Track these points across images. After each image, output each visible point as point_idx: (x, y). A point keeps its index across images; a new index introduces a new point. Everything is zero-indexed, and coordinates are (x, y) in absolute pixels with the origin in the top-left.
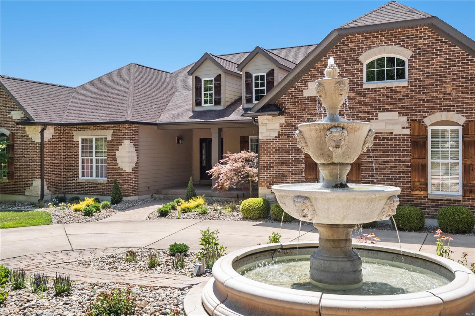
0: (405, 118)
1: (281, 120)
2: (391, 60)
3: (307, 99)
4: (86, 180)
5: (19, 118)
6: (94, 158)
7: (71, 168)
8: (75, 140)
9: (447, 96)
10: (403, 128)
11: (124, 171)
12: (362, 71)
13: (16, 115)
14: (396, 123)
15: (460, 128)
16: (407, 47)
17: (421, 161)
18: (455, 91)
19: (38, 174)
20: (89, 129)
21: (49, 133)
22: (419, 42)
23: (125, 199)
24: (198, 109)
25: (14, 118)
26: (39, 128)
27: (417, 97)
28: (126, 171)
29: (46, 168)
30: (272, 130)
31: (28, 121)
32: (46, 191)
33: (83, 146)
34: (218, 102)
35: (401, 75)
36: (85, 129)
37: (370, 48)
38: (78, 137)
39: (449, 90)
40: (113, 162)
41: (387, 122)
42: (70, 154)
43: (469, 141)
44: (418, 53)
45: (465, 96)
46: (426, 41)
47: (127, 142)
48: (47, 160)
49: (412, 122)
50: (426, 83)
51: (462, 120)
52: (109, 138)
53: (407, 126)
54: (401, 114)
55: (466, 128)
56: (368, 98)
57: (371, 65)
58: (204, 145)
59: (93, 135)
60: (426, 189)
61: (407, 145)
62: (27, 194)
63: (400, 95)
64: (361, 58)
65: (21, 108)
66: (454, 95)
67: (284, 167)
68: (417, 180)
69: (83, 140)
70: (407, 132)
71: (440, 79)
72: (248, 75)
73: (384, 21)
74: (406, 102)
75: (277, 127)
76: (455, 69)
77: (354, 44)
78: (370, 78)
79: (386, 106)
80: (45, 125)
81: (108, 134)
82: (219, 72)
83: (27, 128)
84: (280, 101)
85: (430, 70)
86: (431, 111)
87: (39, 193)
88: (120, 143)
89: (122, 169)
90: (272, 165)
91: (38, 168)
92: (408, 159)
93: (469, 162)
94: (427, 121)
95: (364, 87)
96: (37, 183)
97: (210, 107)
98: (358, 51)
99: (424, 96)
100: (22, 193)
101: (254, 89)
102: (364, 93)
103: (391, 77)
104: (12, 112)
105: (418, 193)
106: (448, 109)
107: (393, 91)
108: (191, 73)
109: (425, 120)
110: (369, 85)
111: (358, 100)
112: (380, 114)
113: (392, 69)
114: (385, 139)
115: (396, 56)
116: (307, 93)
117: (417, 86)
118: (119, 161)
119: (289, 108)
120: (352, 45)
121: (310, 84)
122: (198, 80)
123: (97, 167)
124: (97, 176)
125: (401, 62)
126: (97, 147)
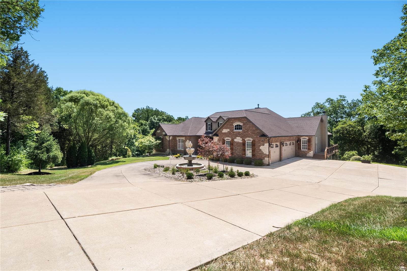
0: (241, 139)
1: (218, 138)
2: (239, 125)
4: (179, 149)
5: (164, 134)
6: (181, 144)
7: (176, 146)
12: (234, 127)
17: (244, 149)
19: (168, 148)
20: (179, 137)
21: (171, 138)
24: (207, 131)
26: (169, 137)
29: (170, 146)
31: (166, 135)
33: (178, 141)
34: (211, 130)
35: (241, 129)
37: (235, 122)
38: (178, 139)
39: (250, 133)
41: (238, 139)
42: (176, 143)
43: (253, 145)
44: (244, 124)
45: (253, 134)
46: (245, 122)
47: (188, 141)
48: (170, 144)
49: (243, 139)
50: (245, 131)
51: (252, 140)
52: (184, 139)
54: (241, 138)
55: (253, 142)
56: (235, 134)
57: (235, 126)
59: (181, 138)
60: (245, 155)
61: (242, 145)
62: (166, 152)
63: (240, 133)
65: (165, 132)
68: (244, 153)
69: (179, 139)
70: (242, 142)
71: (248, 131)
72: (219, 123)
73: (237, 117)
74: (242, 135)
76: (251, 128)
78: (235, 129)
81: (184, 138)
82: (212, 122)
84: (218, 133)
85: (246, 128)
86: (246, 137)
87: (169, 152)
88: (186, 141)
89: (187, 147)
91: (168, 146)
92: (242, 148)
93: (253, 149)
94: (246, 140)
95: (234, 131)
96: (168, 150)
97: (210, 131)
98: (233, 123)
99: (245, 134)
100: (165, 152)
102: (234, 132)
103: (239, 129)
105: (244, 156)
106: (249, 137)
107: (239, 132)
108: (205, 122)
109: (245, 139)
110: (235, 131)
111: (233, 134)
112: (237, 137)
113: (238, 127)
114: (238, 143)
115: (240, 124)
116: (223, 132)
117: (244, 132)
118: (186, 145)
119: (220, 135)
120: (232, 121)
121: (224, 130)
122: (207, 124)
123: (182, 146)
124: (182, 148)
125: (241, 126)
126: (181, 141)
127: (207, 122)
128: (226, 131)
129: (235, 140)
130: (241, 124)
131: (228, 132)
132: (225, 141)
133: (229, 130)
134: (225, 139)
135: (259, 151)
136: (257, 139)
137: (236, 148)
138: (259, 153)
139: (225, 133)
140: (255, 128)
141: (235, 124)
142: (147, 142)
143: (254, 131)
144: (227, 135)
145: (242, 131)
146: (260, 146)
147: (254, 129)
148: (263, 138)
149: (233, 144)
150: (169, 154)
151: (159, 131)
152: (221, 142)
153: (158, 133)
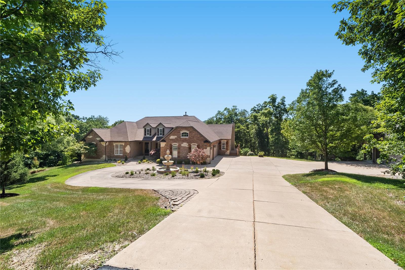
1: (165, 143)
2: (186, 133)
4: (117, 155)
6: (119, 149)
7: (113, 152)
9: (195, 140)
13: (98, 139)
16: (188, 131)
19: (104, 154)
21: (107, 144)
23: (128, 159)
24: (145, 136)
26: (105, 142)
28: (128, 153)
32: (106, 158)
33: (116, 147)
34: (150, 135)
35: (187, 136)
36: (116, 142)
37: (182, 130)
38: (115, 144)
41: (185, 144)
42: (112, 148)
44: (190, 132)
45: (197, 140)
46: (191, 130)
47: (128, 146)
48: (107, 150)
49: (189, 145)
51: (197, 145)
52: (123, 145)
54: (187, 143)
57: (182, 133)
58: (146, 144)
59: (119, 144)
61: (188, 149)
64: (181, 132)
65: (100, 137)
67: (166, 153)
69: (116, 145)
70: (188, 146)
71: (194, 137)
72: (158, 129)
73: (184, 126)
74: (188, 141)
75: (164, 144)
76: (196, 136)
78: (182, 136)
79: (185, 141)
80: (107, 142)
81: (123, 144)
82: (151, 128)
83: (101, 142)
84: (165, 139)
85: (192, 135)
86: (192, 143)
88: (126, 146)
90: (163, 152)
91: (105, 152)
92: (188, 151)
94: (191, 145)
96: (104, 156)
97: (148, 136)
98: (180, 131)
99: (191, 140)
100: (100, 159)
101: (159, 132)
102: (181, 139)
103: (186, 136)
106: (195, 142)
107: (186, 139)
108: (143, 127)
112: (183, 143)
114: (184, 147)
116: (170, 138)
117: (190, 138)
118: (126, 150)
119: (167, 141)
120: (179, 129)
121: (171, 136)
122: (145, 129)
123: (120, 152)
124: (120, 154)
125: (187, 133)
126: (120, 147)
127: (145, 128)
129: (182, 145)
130: (188, 132)
131: (175, 138)
132: (172, 145)
134: (172, 144)
136: (201, 144)
137: (182, 151)
141: (182, 132)
142: (82, 150)
144: (174, 141)
145: (188, 138)
146: (204, 149)
147: (199, 136)
148: (206, 144)
149: (180, 148)
150: (105, 161)
151: (91, 137)
152: (168, 147)
153: (89, 138)
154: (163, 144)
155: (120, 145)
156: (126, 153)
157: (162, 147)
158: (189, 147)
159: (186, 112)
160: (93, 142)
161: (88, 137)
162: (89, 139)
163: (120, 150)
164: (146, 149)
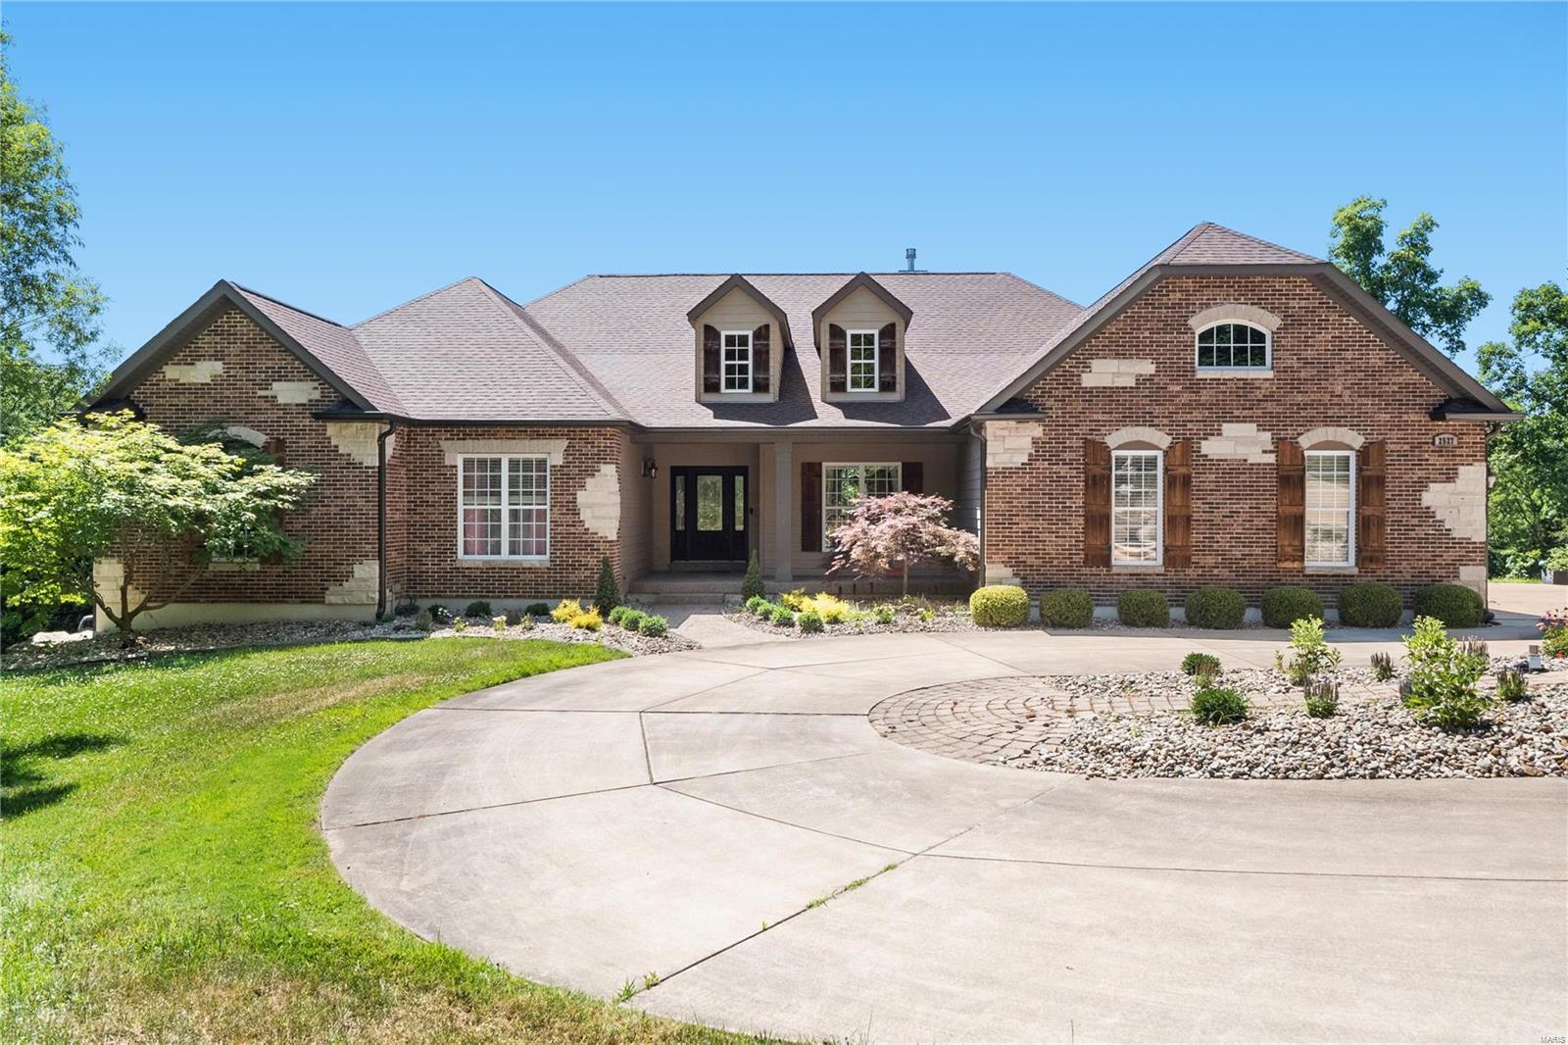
0: (1268, 435)
1: (1036, 430)
2: (1240, 331)
3: (1090, 391)
4: (485, 562)
5: (304, 400)
6: (505, 509)
7: (436, 533)
8: (447, 462)
9: (1336, 400)
10: (1264, 452)
11: (601, 538)
12: (1189, 345)
13: (292, 393)
14: (1254, 442)
15: (1352, 455)
16: (1273, 310)
17: (1294, 510)
18: (1348, 392)
19: (371, 548)
22: (1292, 303)
24: (712, 398)
25: (281, 400)
26: (377, 429)
27: (1288, 400)
28: (606, 537)
29: (392, 533)
30: (1016, 450)
31: (349, 411)
32: (390, 591)
33: (468, 481)
35: (1258, 357)
36: (478, 436)
37: (1208, 306)
38: (456, 456)
39: (1338, 389)
40: (569, 518)
41: (1237, 440)
42: (430, 498)
43: (1369, 477)
44: (1291, 322)
45: (1364, 400)
46: (1303, 303)
47: (609, 470)
48: (392, 511)
49: (1278, 442)
50: (1303, 375)
51: (1358, 441)
52: (557, 459)
53: (1272, 448)
54: (1261, 428)
55: (1363, 455)
56: (1205, 396)
57: (1206, 336)
59: (506, 453)
60: (1302, 559)
61: (1271, 482)
62: (330, 598)
63: (1259, 395)
64: (1191, 322)
65: (319, 372)
66: (1346, 399)
67: (1041, 524)
68: (1286, 543)
69: (469, 462)
70: (1271, 459)
71: (1324, 370)
72: (837, 332)
74: (1270, 406)
75: (1026, 444)
76: (1349, 355)
77: (1178, 295)
78: (1206, 360)
79: (1236, 413)
80: (391, 421)
82: (766, 317)
83: (332, 429)
85: (1309, 353)
86: (1310, 423)
87: (377, 596)
88: (590, 472)
89: (596, 534)
90: (1016, 519)
91: (373, 533)
92: (1270, 507)
93: (1368, 511)
94: (1304, 441)
95: (1197, 375)
96: (367, 572)
97: (743, 395)
98: (1185, 309)
99: (1299, 398)
100: (317, 598)
101: (849, 362)
102: (1196, 386)
103: (1241, 361)
104: (275, 385)
105: (1288, 565)
106: (1337, 421)
107: (1247, 385)
108: (694, 315)
109: (1300, 439)
110: (1204, 373)
111: (1185, 398)
112: (1225, 426)
113: (1242, 346)
114: (1234, 471)
115: (1250, 324)
116: (1088, 381)
117: (1288, 379)
118: (582, 515)
119: (1052, 408)
121: (1096, 364)
122: (711, 333)
123: (514, 530)
124: (513, 552)
125: (1258, 337)
126: (513, 482)
127: (710, 319)
128: (1118, 374)
129: (1211, 448)
130: (1264, 322)
131: (1142, 380)
132: (1108, 454)
133: (1147, 368)
134: (1113, 440)
135: (1415, 521)
136: (1395, 435)
137: (1213, 507)
138: (1412, 534)
139: (1109, 393)
140: (1383, 354)
141: (1202, 322)
143: (1373, 373)
144: (1123, 405)
145: (1270, 375)
146: (1422, 484)
147: (1376, 358)
149: (1187, 480)
150: (379, 616)
151: (204, 372)
152: (1063, 470)
153: (180, 388)
154: (1011, 443)
155: (514, 465)
156: (588, 542)
157: (1006, 473)
158: (1278, 466)
159: (911, 255)
160: (237, 421)
161: (171, 372)
162: (183, 400)
163: (514, 515)
164: (680, 527)
